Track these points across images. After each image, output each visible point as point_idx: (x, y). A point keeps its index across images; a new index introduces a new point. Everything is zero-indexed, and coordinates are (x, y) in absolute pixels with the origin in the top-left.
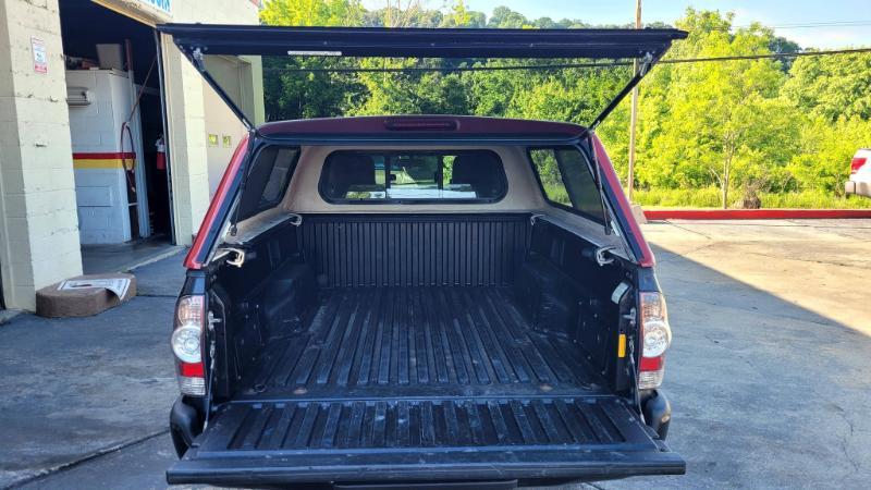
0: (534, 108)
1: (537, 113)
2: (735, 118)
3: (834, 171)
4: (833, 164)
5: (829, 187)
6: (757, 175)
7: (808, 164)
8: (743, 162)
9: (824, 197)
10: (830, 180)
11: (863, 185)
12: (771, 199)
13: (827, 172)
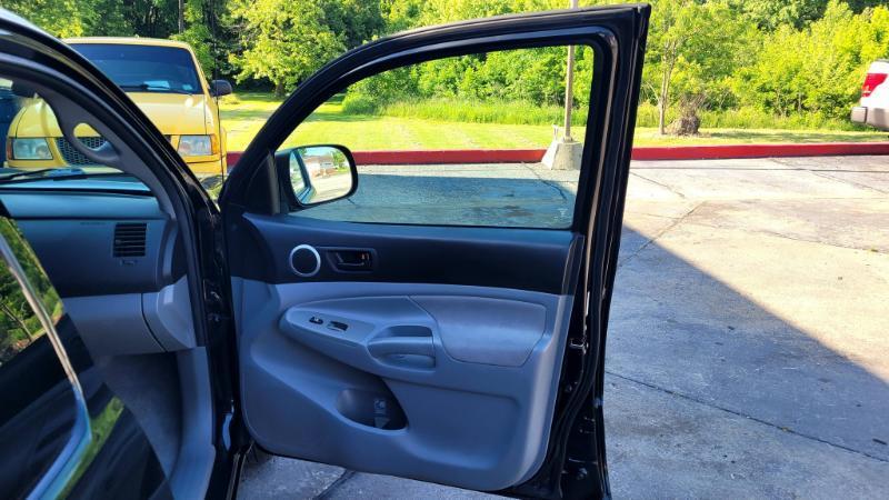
0: (451, 11)
1: (455, 17)
2: (679, 25)
3: (775, 86)
4: (774, 77)
5: (768, 104)
6: (695, 91)
7: (748, 78)
8: (682, 75)
9: (763, 115)
10: (771, 95)
11: (879, 112)
12: (708, 118)
13: (768, 87)
